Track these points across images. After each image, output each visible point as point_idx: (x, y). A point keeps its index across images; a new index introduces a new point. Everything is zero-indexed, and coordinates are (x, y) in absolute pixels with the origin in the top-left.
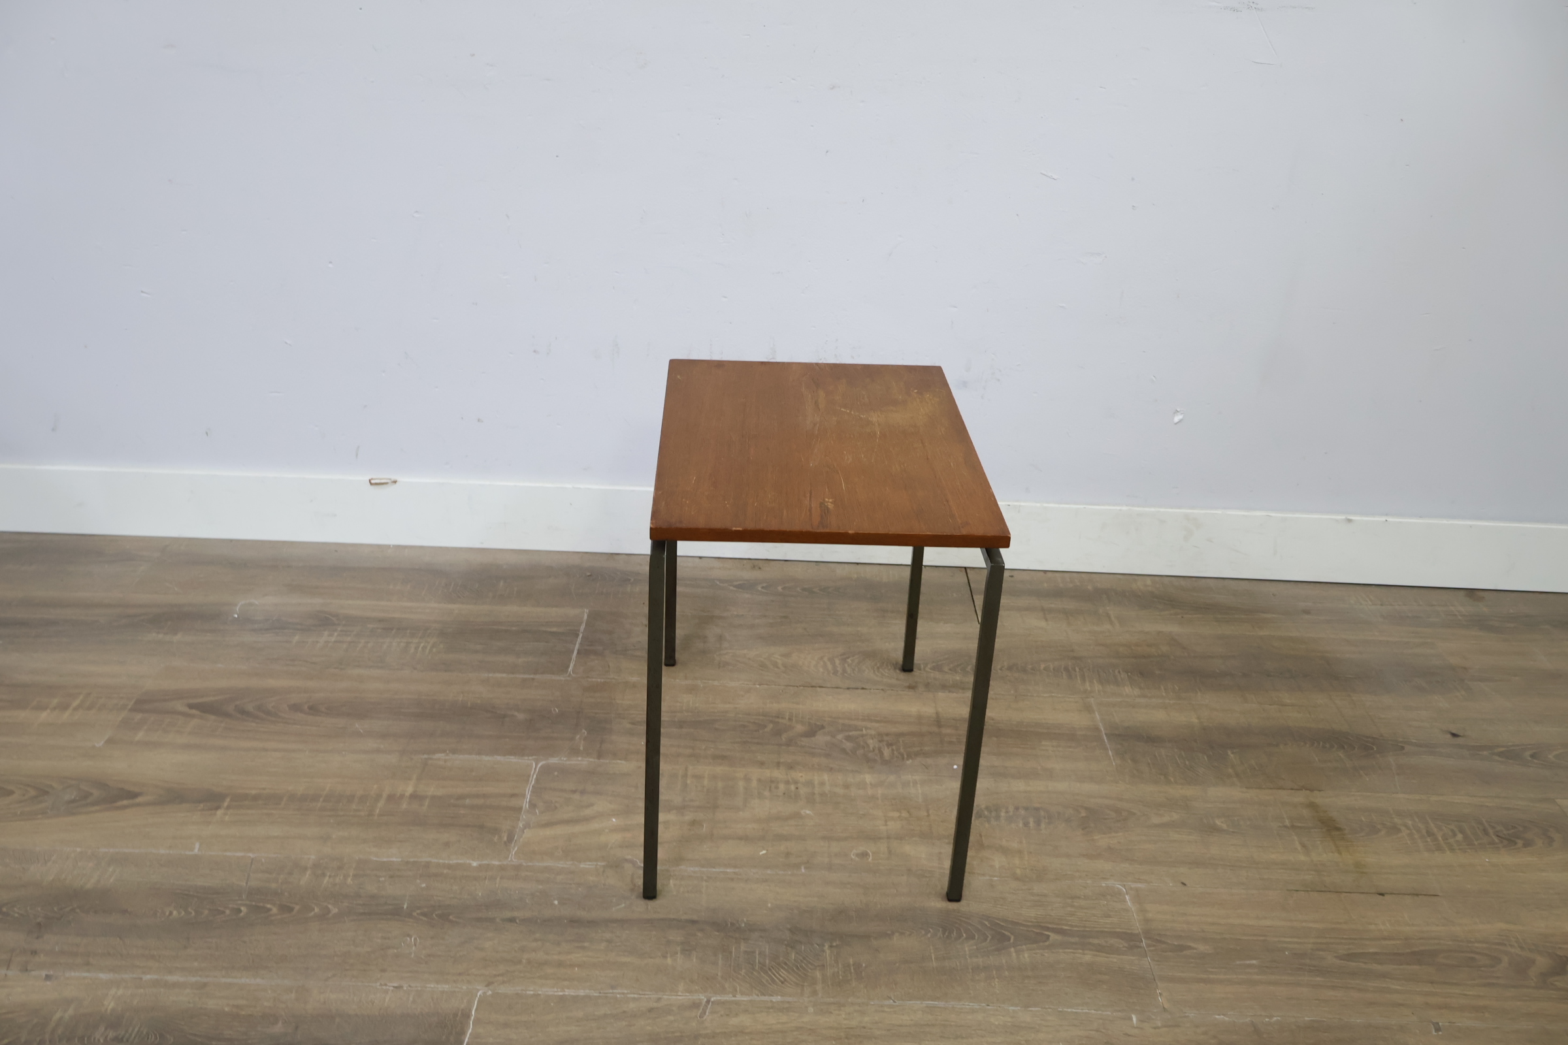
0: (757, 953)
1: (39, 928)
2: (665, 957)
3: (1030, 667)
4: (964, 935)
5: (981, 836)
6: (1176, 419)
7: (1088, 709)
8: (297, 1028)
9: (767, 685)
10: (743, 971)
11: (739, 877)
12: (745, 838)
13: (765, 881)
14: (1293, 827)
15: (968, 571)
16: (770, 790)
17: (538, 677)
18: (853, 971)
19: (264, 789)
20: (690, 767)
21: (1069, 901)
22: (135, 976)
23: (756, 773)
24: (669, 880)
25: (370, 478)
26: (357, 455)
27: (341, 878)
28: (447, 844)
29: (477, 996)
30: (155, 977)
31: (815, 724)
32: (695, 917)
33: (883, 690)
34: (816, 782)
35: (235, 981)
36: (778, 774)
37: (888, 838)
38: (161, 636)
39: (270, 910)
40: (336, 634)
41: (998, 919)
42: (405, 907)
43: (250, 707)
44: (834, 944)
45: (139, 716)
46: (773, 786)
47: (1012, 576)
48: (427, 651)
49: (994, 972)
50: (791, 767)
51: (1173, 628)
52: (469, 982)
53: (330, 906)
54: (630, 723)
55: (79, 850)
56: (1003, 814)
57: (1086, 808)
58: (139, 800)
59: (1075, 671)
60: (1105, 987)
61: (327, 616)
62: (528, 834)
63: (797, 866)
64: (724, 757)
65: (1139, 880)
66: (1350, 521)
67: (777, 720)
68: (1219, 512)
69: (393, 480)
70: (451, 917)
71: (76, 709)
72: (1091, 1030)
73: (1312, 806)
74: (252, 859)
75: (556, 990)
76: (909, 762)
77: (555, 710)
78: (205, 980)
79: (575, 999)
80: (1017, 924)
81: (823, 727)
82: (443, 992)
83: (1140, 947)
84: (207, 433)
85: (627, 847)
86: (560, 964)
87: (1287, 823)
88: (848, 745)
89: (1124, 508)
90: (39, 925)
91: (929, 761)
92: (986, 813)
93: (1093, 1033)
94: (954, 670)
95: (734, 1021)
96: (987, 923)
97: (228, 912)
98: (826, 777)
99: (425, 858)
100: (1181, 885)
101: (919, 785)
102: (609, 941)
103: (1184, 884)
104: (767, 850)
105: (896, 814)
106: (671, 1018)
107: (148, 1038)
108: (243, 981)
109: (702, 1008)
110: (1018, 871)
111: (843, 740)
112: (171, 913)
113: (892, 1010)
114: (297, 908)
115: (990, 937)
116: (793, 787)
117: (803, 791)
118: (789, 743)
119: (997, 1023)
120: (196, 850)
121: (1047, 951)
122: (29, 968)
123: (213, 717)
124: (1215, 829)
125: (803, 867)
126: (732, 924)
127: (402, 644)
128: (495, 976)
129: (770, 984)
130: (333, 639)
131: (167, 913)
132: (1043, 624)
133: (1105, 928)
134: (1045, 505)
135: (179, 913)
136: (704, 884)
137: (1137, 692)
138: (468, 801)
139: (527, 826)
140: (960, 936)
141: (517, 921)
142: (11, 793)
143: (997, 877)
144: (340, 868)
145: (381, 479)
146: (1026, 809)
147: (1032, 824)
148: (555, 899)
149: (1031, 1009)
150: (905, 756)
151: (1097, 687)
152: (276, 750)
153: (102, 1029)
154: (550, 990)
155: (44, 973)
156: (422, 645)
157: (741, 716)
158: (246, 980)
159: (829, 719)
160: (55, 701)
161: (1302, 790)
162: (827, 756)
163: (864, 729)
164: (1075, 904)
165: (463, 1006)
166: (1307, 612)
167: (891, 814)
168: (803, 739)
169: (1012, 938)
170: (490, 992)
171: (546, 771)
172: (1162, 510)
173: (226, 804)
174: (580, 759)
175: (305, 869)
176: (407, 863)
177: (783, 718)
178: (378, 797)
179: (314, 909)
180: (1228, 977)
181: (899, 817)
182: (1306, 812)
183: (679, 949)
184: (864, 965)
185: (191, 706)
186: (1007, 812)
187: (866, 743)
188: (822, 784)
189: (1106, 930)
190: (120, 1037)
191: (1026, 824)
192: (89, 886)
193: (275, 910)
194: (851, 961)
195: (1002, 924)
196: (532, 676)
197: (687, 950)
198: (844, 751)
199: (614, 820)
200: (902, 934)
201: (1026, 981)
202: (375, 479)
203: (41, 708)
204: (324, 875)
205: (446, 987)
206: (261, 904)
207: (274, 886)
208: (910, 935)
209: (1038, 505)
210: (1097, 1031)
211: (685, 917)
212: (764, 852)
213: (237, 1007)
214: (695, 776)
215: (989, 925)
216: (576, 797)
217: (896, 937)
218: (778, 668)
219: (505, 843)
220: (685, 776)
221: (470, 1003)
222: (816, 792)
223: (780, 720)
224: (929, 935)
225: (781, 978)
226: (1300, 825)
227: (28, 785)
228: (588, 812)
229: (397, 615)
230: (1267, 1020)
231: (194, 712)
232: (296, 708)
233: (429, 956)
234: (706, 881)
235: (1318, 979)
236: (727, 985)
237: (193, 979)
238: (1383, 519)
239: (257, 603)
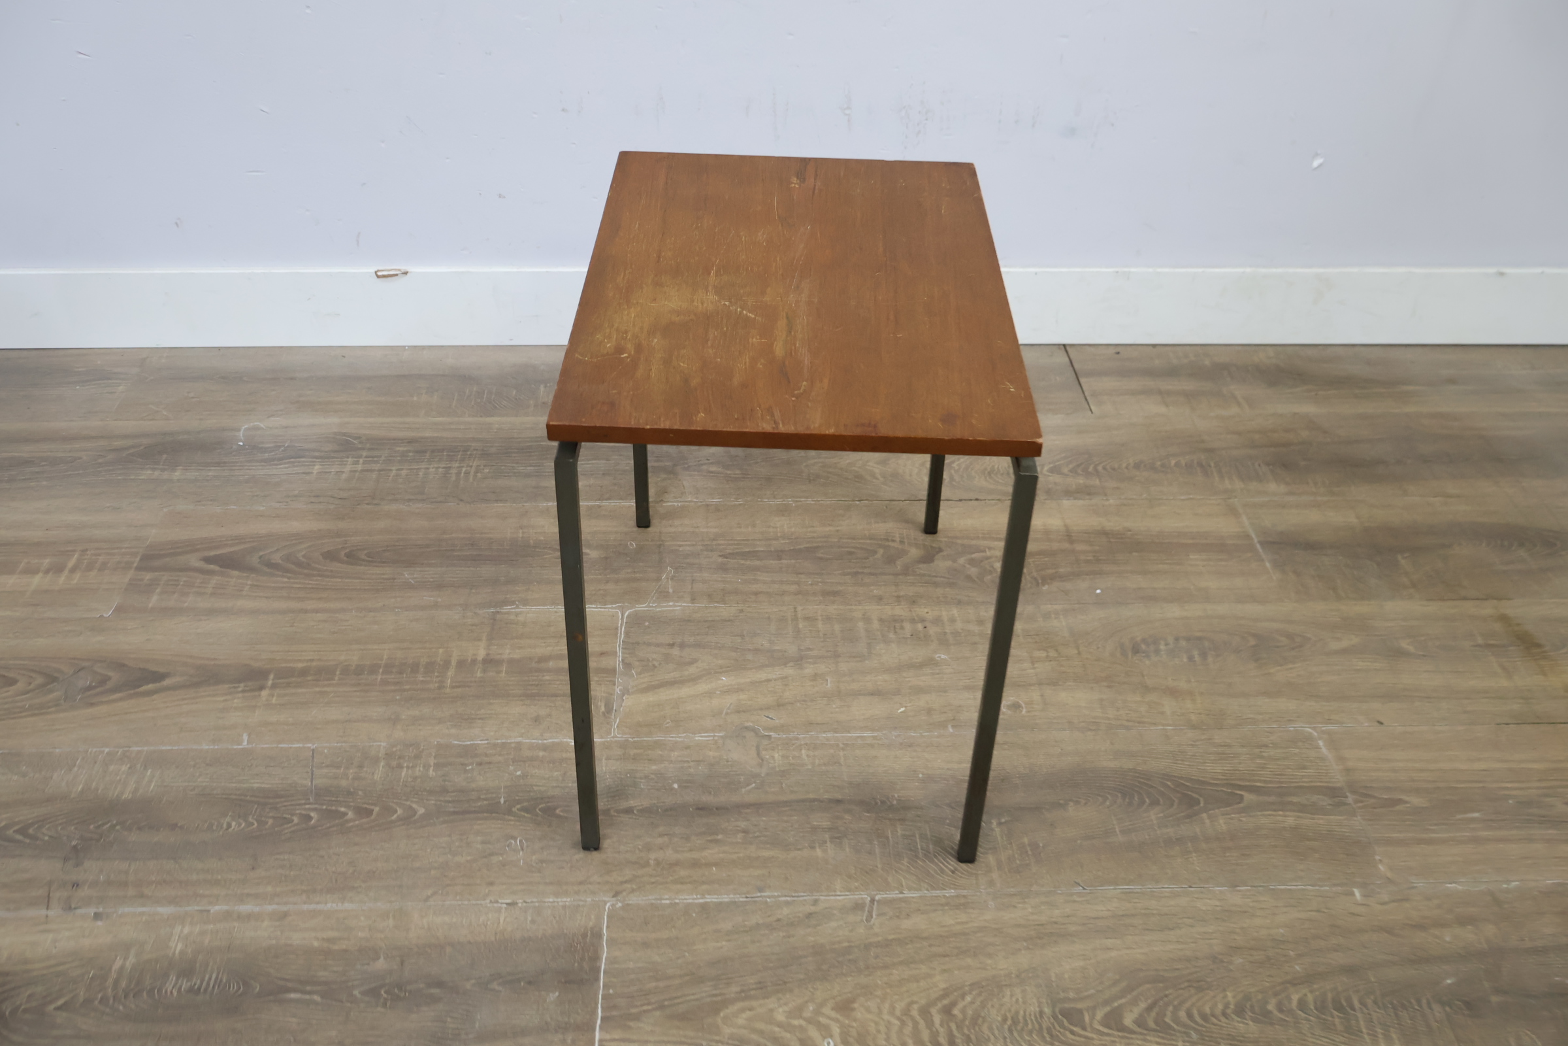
0: (917, 836)
1: (77, 854)
2: (813, 848)
3: (1159, 463)
4: (1147, 800)
5: (1143, 676)
6: (1316, 163)
7: (1233, 512)
8: (402, 963)
9: (866, 500)
10: (906, 860)
11: (880, 742)
12: (876, 693)
13: (911, 745)
14: (1488, 646)
15: (1068, 348)
16: (896, 632)
17: (605, 503)
18: (1030, 853)
19: (312, 660)
20: (799, 608)
21: (1257, 751)
22: (200, 908)
23: (874, 610)
24: (801, 750)
25: (376, 270)
26: (358, 242)
27: (421, 769)
28: (537, 720)
29: (605, 910)
30: (225, 908)
31: (932, 547)
32: (839, 797)
33: (999, 500)
34: (945, 619)
35: (320, 907)
36: (900, 611)
37: (1040, 684)
38: (157, 473)
39: (345, 814)
40: (361, 461)
41: (1182, 778)
42: (502, 801)
43: (277, 558)
44: (1003, 820)
45: (148, 576)
46: (897, 625)
47: (1118, 353)
48: (471, 479)
49: (1190, 844)
50: (913, 602)
51: (1308, 409)
52: (593, 893)
53: (414, 806)
54: (720, 556)
55: (107, 750)
56: (1162, 647)
57: (1254, 635)
58: (167, 682)
59: (1210, 466)
60: (1317, 855)
61: (349, 439)
62: (628, 701)
63: (943, 725)
64: (835, 593)
65: (1329, 721)
66: (1502, 274)
67: (887, 543)
68: (1355, 270)
69: (403, 271)
70: (557, 811)
71: (73, 570)
72: (1311, 911)
73: (1504, 619)
74: (313, 750)
75: (695, 897)
76: (1045, 588)
77: (631, 544)
78: (285, 908)
79: (720, 907)
80: (1203, 783)
81: (940, 550)
82: (564, 907)
83: (1345, 804)
84: (177, 224)
85: (744, 711)
86: (695, 864)
87: (1480, 641)
88: (973, 571)
89: (1248, 270)
90: (75, 847)
91: (1068, 585)
92: (1143, 647)
93: (1314, 913)
94: (1073, 471)
95: (906, 924)
96: (1169, 783)
97: (296, 820)
98: (955, 611)
99: (514, 739)
100: (1378, 724)
101: (1061, 617)
102: (745, 831)
103: (1381, 723)
104: (906, 707)
105: (1043, 654)
106: (834, 924)
107: (229, 988)
108: (329, 906)
109: (866, 909)
110: (1193, 717)
111: (968, 566)
112: (229, 826)
113: (1083, 899)
114: (376, 809)
115: (1176, 801)
116: (920, 626)
117: (933, 630)
118: (906, 571)
119: (1204, 908)
120: (245, 743)
121: (1243, 815)
122: (73, 906)
123: (235, 573)
124: (1400, 653)
125: (950, 726)
126: (883, 802)
127: (440, 470)
128: (622, 883)
129: (939, 875)
130: (359, 467)
131: (225, 826)
132: (1163, 410)
133: (1303, 782)
134: (1159, 270)
135: (240, 825)
136: (841, 753)
137: (1283, 488)
138: (551, 664)
139: (626, 691)
140: (1142, 802)
141: (635, 812)
142: (13, 682)
143: (1170, 726)
144: (417, 757)
145: (389, 270)
146: (1188, 639)
147: (1197, 658)
148: (674, 783)
149: (1239, 888)
150: (1040, 581)
151: (1238, 485)
152: (317, 611)
153: (173, 978)
154: (689, 898)
155: (91, 911)
156: (464, 469)
157: (845, 541)
158: (331, 905)
159: (946, 539)
160: (47, 562)
161: (1486, 599)
162: (952, 585)
163: (987, 550)
164: (1264, 754)
165: (591, 924)
166: (1452, 381)
167: (1037, 654)
168: (921, 566)
169: (1202, 800)
170: (620, 904)
171: (636, 621)
172: (1291, 270)
173: (270, 683)
174: (671, 604)
175: (376, 760)
176: (495, 745)
177: (893, 541)
178: (447, 664)
179: (396, 811)
180: (1452, 835)
181: (1047, 656)
182: (1498, 627)
183: (827, 836)
184: (1041, 845)
185: (207, 560)
186: (1166, 644)
187: (992, 567)
188: (952, 620)
189: (1305, 784)
190: (196, 987)
191: (1191, 658)
192: (127, 795)
193: (350, 815)
194: (1026, 840)
195: (1188, 784)
196: (598, 503)
197: (838, 837)
198: (969, 578)
199: (724, 678)
200: (1077, 803)
201: (1228, 854)
202: (383, 271)
203: (31, 571)
204: (400, 766)
205: (567, 900)
206: (334, 808)
207: (344, 783)
208: (1086, 804)
209: (1151, 270)
210: (1318, 911)
211: (826, 796)
212: (902, 709)
213: (329, 940)
214: (807, 619)
215: (1172, 786)
216: (676, 652)
217: (1071, 807)
218: (877, 479)
219: (603, 713)
220: (795, 619)
221: (599, 918)
222: (947, 631)
223: (892, 544)
224: (1108, 803)
225: (949, 866)
226: (1492, 642)
227: (33, 671)
228: (692, 670)
229: (428, 434)
230: (1505, 886)
231: (212, 567)
232: (330, 556)
233: (542, 861)
234: (843, 749)
235: (1550, 831)
236: (890, 879)
237: (270, 908)
238: (1538, 270)
239: (262, 426)
